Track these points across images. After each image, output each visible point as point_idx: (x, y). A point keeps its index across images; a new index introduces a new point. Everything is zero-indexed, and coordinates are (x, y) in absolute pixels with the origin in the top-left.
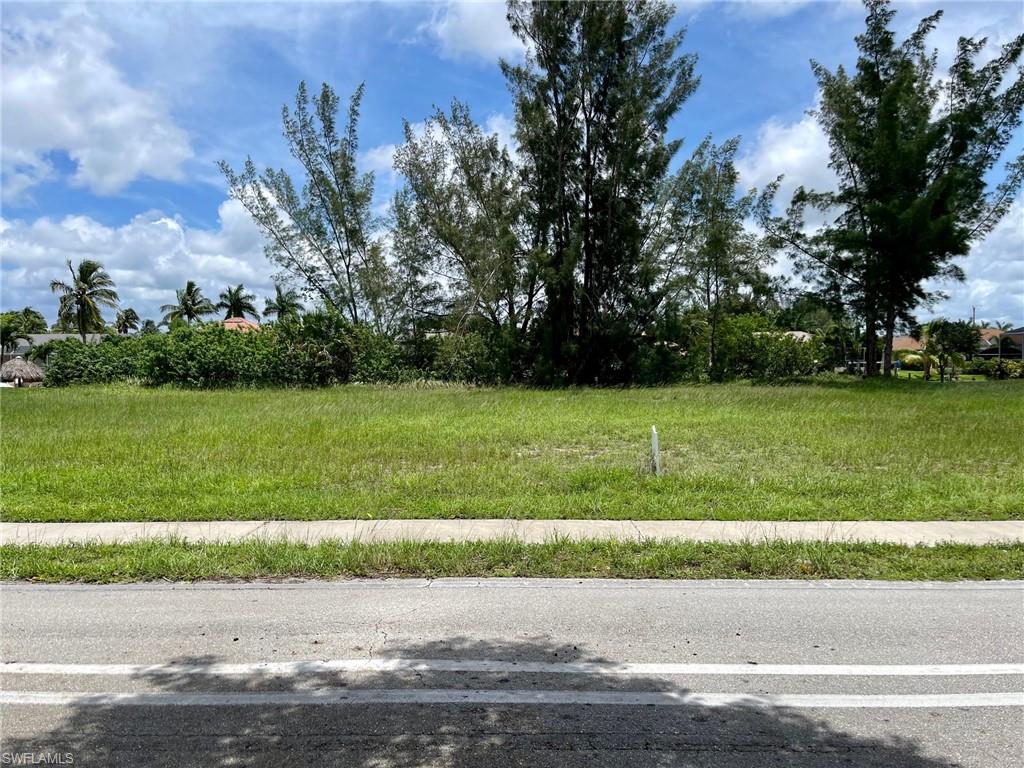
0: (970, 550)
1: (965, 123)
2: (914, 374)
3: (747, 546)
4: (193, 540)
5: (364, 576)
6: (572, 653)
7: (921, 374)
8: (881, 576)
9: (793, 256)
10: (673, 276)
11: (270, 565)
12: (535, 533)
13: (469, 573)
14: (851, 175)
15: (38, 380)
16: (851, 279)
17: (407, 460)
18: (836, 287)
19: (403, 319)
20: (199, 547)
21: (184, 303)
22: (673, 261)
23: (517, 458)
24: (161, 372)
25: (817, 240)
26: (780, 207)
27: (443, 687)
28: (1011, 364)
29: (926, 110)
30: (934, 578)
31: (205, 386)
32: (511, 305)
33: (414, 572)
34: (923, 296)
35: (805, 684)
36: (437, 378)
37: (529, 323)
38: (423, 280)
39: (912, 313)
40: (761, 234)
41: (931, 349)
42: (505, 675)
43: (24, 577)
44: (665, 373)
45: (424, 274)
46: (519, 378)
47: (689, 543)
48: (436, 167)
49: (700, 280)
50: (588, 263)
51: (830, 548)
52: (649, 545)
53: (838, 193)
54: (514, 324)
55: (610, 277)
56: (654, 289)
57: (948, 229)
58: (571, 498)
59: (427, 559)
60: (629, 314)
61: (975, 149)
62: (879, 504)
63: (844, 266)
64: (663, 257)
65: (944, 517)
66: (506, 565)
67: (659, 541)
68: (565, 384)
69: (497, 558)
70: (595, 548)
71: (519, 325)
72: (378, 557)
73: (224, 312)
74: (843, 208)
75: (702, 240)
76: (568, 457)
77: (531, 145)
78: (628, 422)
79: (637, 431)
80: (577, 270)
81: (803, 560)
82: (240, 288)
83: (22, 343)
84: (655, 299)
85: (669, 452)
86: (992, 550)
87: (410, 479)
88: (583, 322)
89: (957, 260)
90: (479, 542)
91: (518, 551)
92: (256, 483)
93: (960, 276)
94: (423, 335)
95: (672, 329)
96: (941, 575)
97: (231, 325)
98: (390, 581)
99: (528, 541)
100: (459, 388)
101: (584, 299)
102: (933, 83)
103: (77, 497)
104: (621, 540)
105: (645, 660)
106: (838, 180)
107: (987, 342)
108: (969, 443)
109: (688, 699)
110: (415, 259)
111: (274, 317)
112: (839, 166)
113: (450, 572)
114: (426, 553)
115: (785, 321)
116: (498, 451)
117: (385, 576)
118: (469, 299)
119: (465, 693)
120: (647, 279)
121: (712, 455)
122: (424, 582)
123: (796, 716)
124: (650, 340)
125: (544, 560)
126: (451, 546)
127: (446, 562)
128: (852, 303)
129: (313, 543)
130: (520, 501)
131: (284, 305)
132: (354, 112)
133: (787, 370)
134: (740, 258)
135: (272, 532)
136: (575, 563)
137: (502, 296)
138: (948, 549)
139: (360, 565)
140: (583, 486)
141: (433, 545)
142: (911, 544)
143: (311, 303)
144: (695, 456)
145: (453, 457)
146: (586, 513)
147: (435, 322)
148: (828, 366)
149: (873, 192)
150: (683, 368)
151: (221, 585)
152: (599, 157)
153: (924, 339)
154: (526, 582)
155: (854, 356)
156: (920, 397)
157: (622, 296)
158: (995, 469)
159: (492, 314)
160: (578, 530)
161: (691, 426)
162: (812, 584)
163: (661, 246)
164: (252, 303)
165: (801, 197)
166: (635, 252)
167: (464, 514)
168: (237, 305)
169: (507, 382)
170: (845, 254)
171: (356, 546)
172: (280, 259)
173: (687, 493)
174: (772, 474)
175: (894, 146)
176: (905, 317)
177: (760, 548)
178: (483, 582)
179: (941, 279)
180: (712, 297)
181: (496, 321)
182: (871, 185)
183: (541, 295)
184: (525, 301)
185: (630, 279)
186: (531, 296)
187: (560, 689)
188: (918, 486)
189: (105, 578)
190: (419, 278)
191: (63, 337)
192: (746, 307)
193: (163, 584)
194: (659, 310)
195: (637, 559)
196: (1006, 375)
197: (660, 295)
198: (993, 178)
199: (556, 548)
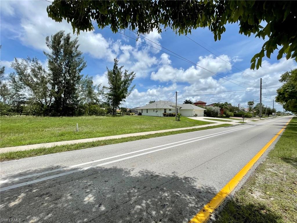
1: (125, 82)
3: (93, 142)
6: (58, 167)
7: (120, 115)
8: (113, 144)
9: (102, 96)
10: (82, 97)
12: (49, 145)
13: (30, 156)
16: (111, 101)
17: (12, 133)
18: (109, 101)
19: (13, 101)
22: (82, 95)
23: (46, 131)
25: (106, 94)
26: (101, 88)
27: (20, 183)
28: (131, 113)
29: (121, 79)
30: (120, 143)
32: (46, 100)
33: (13, 158)
34: (120, 104)
35: (101, 162)
36: (24, 115)
37: (51, 104)
38: (20, 93)
39: (119, 106)
40: (97, 92)
42: (38, 176)
44: (80, 114)
46: (48, 115)
47: (83, 143)
48: (25, 69)
49: (87, 99)
50: (64, 93)
51: (106, 141)
52: (75, 144)
53: (109, 87)
54: (46, 104)
55: (69, 96)
56: (78, 99)
57: (124, 95)
58: (59, 138)
59: (17, 155)
60: (73, 103)
61: (127, 85)
62: (114, 133)
63: (110, 99)
64: (80, 94)
65: (122, 134)
66: (41, 153)
67: (77, 143)
68: (59, 116)
69: (38, 152)
70: (63, 146)
71: (48, 104)
74: (110, 90)
75: (87, 92)
76: (59, 130)
77: (52, 69)
78: (72, 123)
79: (74, 124)
80: (62, 95)
81: (102, 143)
84: (78, 101)
85: (80, 128)
86: (127, 138)
88: (63, 104)
89: (124, 99)
90: (34, 149)
91: (45, 150)
93: (125, 101)
94: (20, 105)
95: (82, 107)
96: (121, 142)
98: (5, 162)
99: (47, 147)
100: (31, 117)
101: (64, 100)
102: (122, 75)
104: (69, 144)
105: (73, 165)
106: (109, 86)
107: (128, 110)
109: (82, 170)
110: (17, 88)
112: (110, 84)
113: (24, 157)
114: (17, 154)
115: (101, 106)
116: (41, 130)
118: (34, 98)
119: (26, 183)
120: (76, 98)
121: (88, 128)
122: (16, 160)
123: (100, 167)
124: (77, 108)
125: (51, 150)
126: (25, 151)
127: (23, 155)
128: (111, 104)
130: (46, 139)
133: (101, 114)
134: (94, 96)
136: (59, 150)
137: (43, 98)
138: (122, 138)
140: (62, 135)
141: (19, 152)
142: (118, 138)
144: (85, 128)
145: (27, 132)
146: (62, 140)
147: (24, 103)
148: (108, 113)
149: (114, 89)
150: (84, 113)
152: (67, 75)
153: (120, 110)
154: (46, 155)
155: (111, 112)
156: (119, 118)
157: (72, 100)
158: (128, 127)
159: (41, 102)
160: (59, 144)
161: (85, 123)
162: (103, 146)
165: (104, 87)
166: (74, 93)
167: (30, 144)
169: (44, 116)
170: (110, 97)
173: (83, 134)
174: (98, 130)
175: (117, 83)
176: (118, 106)
177: (95, 142)
178: (34, 157)
179: (123, 102)
180: (89, 102)
181: (41, 103)
182: (114, 87)
183: (53, 99)
184: (49, 100)
185: (73, 97)
186: (51, 98)
187: (53, 175)
188: (119, 130)
192: (95, 104)
194: (79, 103)
195: (72, 147)
196: (130, 115)
197: (79, 100)
198: (129, 89)
199: (54, 148)
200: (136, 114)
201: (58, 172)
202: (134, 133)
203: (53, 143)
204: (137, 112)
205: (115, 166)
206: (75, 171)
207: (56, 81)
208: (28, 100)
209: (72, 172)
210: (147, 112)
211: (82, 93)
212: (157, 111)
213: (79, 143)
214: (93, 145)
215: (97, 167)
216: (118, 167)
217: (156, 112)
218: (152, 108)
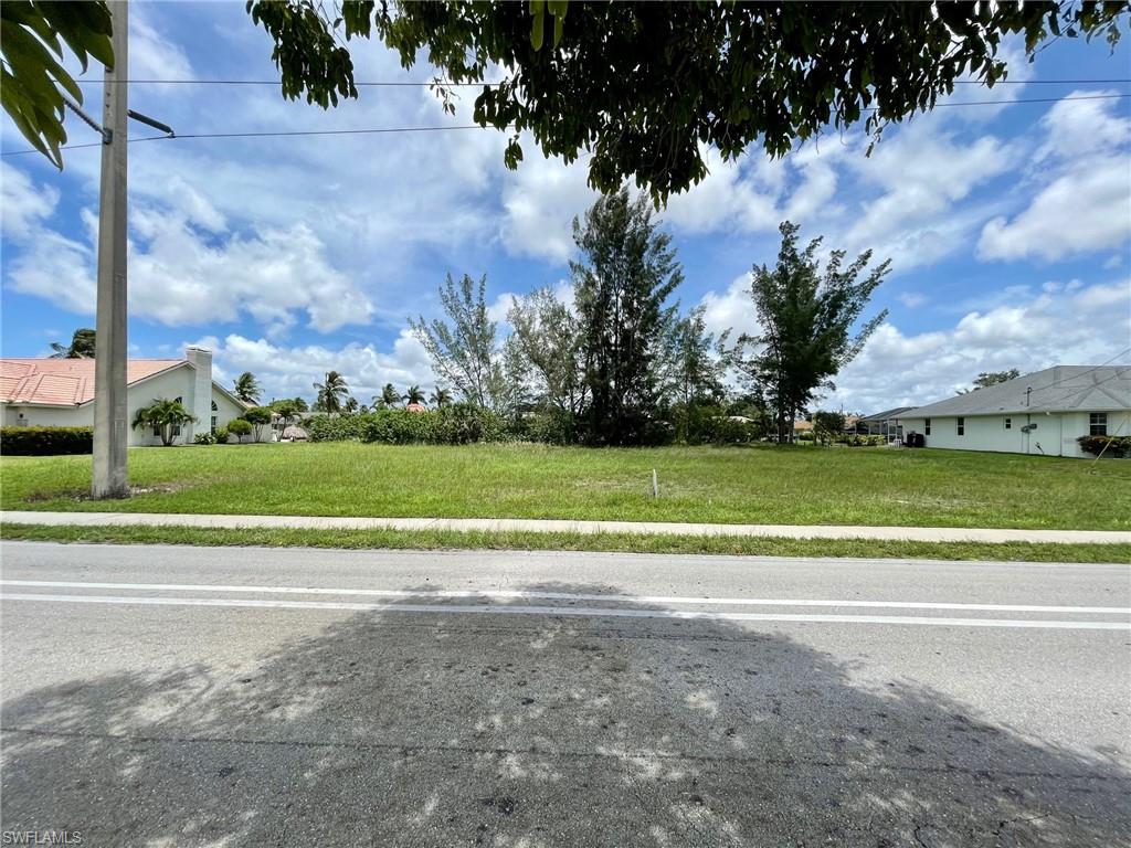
0: (830, 541)
1: (837, 300)
2: (808, 442)
3: (706, 537)
4: (399, 528)
5: (493, 548)
6: (611, 591)
7: (812, 442)
8: (780, 554)
9: (736, 372)
10: (666, 384)
11: (444, 541)
12: (587, 528)
13: (551, 548)
14: (770, 327)
15: (304, 438)
16: (770, 386)
17: (513, 487)
18: (759, 391)
19: (510, 406)
20: (402, 531)
21: (385, 396)
22: (666, 374)
23: (576, 487)
24: (372, 435)
25: (751, 363)
26: (730, 345)
28: (863, 438)
29: (813, 292)
30: (809, 556)
31: (397, 443)
32: (572, 398)
33: (521, 547)
34: (811, 397)
35: (734, 609)
36: (528, 440)
37: (583, 409)
38: (522, 385)
39: (804, 407)
40: (717, 359)
41: (816, 429)
42: (572, 601)
43: (310, 545)
44: (658, 439)
45: (522, 381)
46: (576, 441)
47: (673, 535)
49: (682, 386)
50: (617, 376)
51: (753, 539)
52: (650, 536)
53: (762, 337)
54: (573, 410)
55: (630, 383)
56: (654, 390)
57: (827, 361)
58: (607, 510)
59: (528, 540)
60: (640, 404)
61: (841, 314)
62: (781, 516)
63: (766, 379)
64: (660, 372)
66: (572, 544)
67: (656, 534)
68: (602, 445)
69: (567, 540)
70: (620, 536)
71: (577, 411)
72: (501, 539)
73: (408, 400)
74: (766, 346)
75: (681, 363)
76: (605, 487)
77: (585, 308)
78: (639, 468)
79: (644, 473)
80: (611, 379)
81: (737, 545)
82: (417, 387)
83: (296, 417)
84: (655, 397)
85: (663, 485)
86: (841, 542)
87: (517, 496)
88: (614, 409)
89: (831, 378)
90: (556, 533)
91: (578, 537)
92: (430, 498)
93: (832, 386)
94: (521, 416)
95: (665, 414)
96: (812, 554)
97: (413, 408)
98: (508, 552)
99: (583, 533)
100: (540, 446)
101: (615, 398)
103: (333, 503)
104: (635, 533)
106: (763, 329)
107: (849, 423)
108: (835, 482)
109: (675, 615)
110: (518, 372)
111: (436, 404)
113: (541, 547)
114: (527, 537)
115: (731, 412)
116: (565, 483)
117: (505, 549)
118: (548, 395)
120: (651, 384)
121: (687, 487)
122: (526, 552)
124: (652, 420)
125: (592, 542)
126: (541, 534)
127: (538, 543)
128: (770, 401)
129: (464, 531)
130: (577, 510)
131: (441, 397)
132: (482, 289)
133: (733, 437)
134: (705, 373)
135: (443, 524)
136: (610, 544)
137: (567, 394)
138: (818, 541)
139: (491, 542)
140: (614, 503)
141: (531, 533)
142: (797, 538)
143: (457, 398)
144: (677, 487)
145: (539, 485)
146: (615, 518)
147: (528, 408)
148: (756, 436)
149: (782, 339)
150: (671, 437)
151: (417, 551)
153: (814, 422)
154: (583, 553)
155: (772, 432)
156: (809, 456)
157: (636, 394)
158: (849, 498)
159: (561, 404)
160: (611, 527)
161: (676, 471)
162: (741, 558)
163: (658, 365)
164: (424, 396)
165: (743, 339)
166: (644, 370)
167: (547, 517)
168: (415, 397)
170: (767, 372)
171: (488, 533)
172: (440, 372)
173: (673, 508)
174: (720, 498)
175: (795, 312)
176: (801, 409)
177: (713, 538)
178: (559, 553)
179: (822, 388)
180: (689, 396)
181: (563, 408)
182: (781, 333)
183: (589, 394)
184: (580, 397)
185: (641, 385)
186: (584, 393)
188: (804, 506)
189: (354, 546)
190: (519, 383)
191: (318, 414)
192: (708, 402)
193: (385, 550)
194: (657, 403)
195: (644, 543)
196: (859, 444)
197: (658, 394)
198: (852, 331)
199: (599, 536)
200: (892, 439)
201: (614, 605)
202: (878, 525)
203: (596, 523)
204: (900, 433)
205: (783, 631)
206: (654, 614)
207: (596, 339)
208: (536, 402)
209: (647, 614)
210: (961, 432)
211: (665, 367)
212: (1034, 427)
213: (660, 535)
214: (705, 548)
215: (719, 621)
216: (797, 639)
217: (1026, 430)
218: (996, 410)
